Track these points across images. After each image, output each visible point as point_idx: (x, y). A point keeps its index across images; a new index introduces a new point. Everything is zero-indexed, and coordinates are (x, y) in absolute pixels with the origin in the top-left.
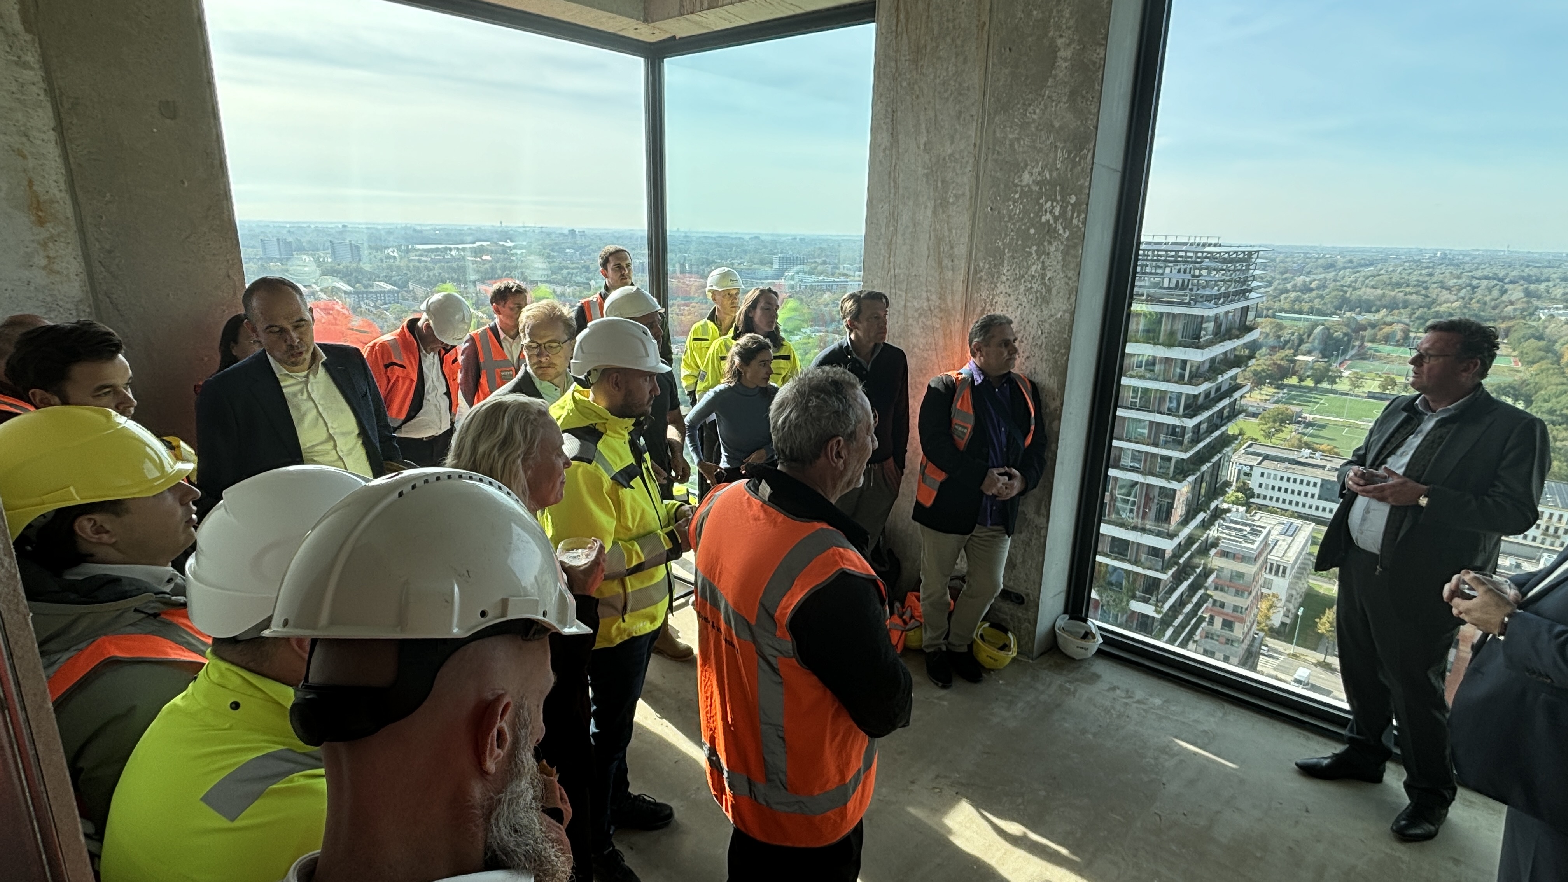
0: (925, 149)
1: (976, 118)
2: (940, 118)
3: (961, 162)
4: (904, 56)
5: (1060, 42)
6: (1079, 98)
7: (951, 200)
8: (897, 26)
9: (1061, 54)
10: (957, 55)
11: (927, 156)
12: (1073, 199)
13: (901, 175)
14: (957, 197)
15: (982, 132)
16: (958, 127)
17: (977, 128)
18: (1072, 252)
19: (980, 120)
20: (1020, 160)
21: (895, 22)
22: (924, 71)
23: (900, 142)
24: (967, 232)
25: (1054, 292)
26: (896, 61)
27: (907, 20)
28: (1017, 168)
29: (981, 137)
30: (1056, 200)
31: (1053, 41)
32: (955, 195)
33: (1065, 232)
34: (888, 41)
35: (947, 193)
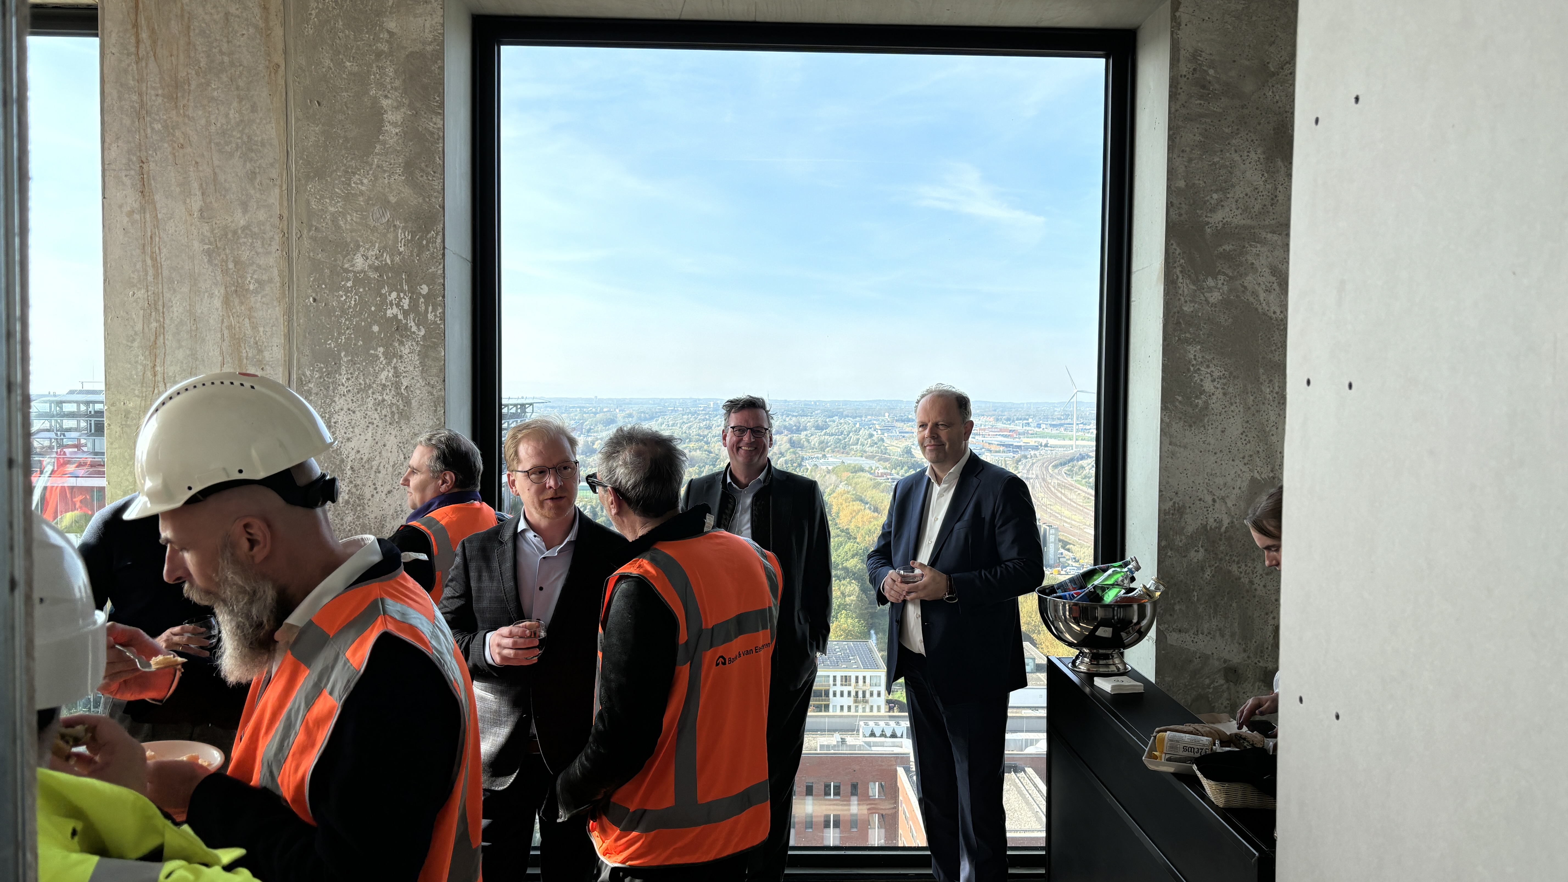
0: (202, 216)
1: (278, 182)
2: (221, 177)
3: (263, 238)
4: (154, 88)
5: (385, 103)
6: (417, 171)
7: (251, 287)
8: (137, 47)
9: (389, 116)
10: (241, 100)
11: (206, 228)
12: (425, 289)
13: (164, 251)
14: (261, 283)
15: (289, 200)
16: (252, 192)
17: (281, 196)
18: (433, 354)
19: (285, 187)
20: (349, 240)
21: (133, 40)
22: (190, 113)
23: (158, 206)
24: (282, 329)
25: (414, 403)
26: (140, 95)
27: (154, 42)
28: (345, 249)
29: (290, 207)
30: (402, 291)
31: (375, 101)
32: (257, 281)
33: (419, 330)
34: (124, 65)
35: (243, 277)
